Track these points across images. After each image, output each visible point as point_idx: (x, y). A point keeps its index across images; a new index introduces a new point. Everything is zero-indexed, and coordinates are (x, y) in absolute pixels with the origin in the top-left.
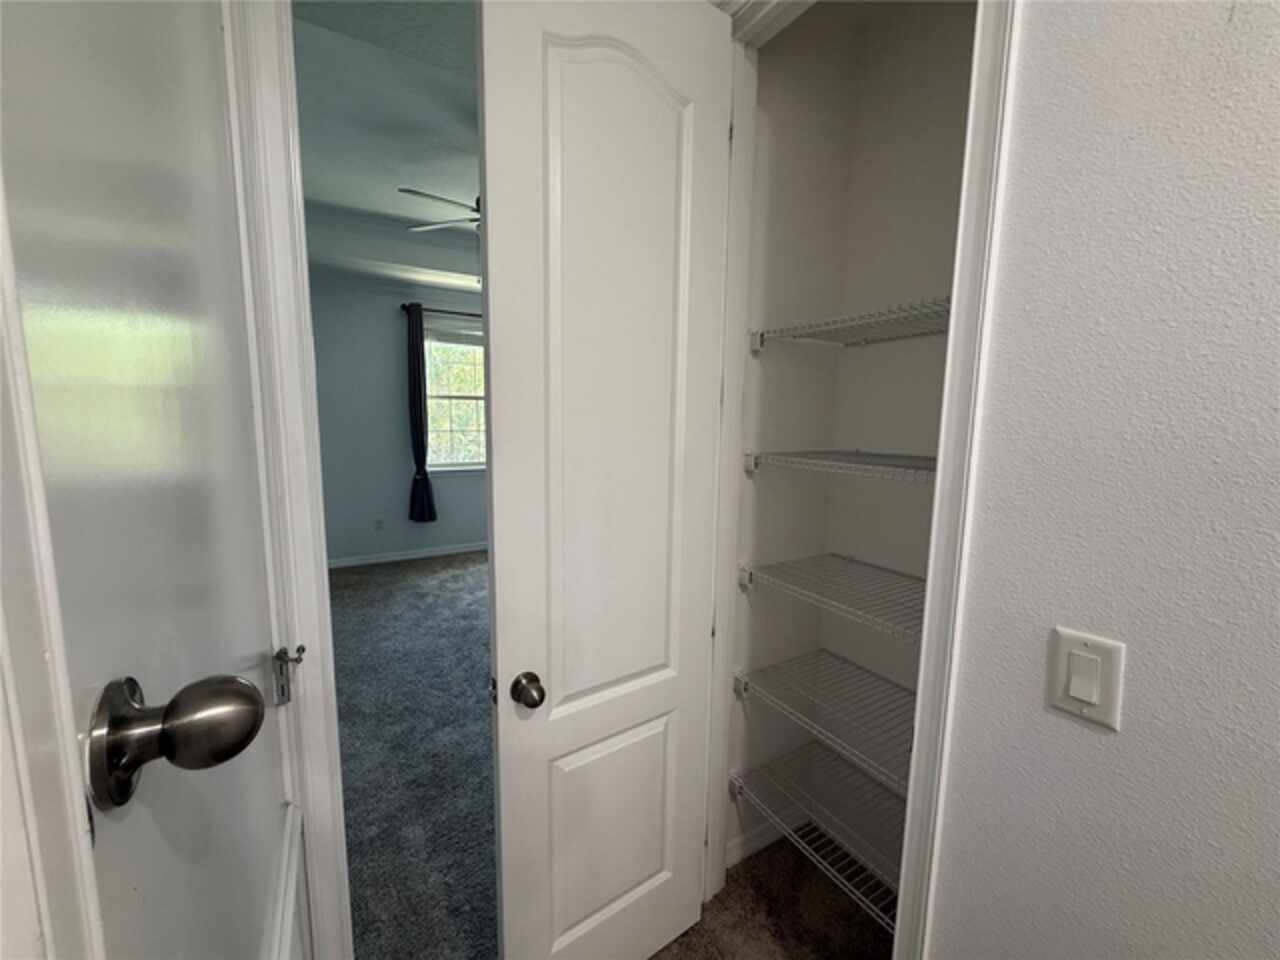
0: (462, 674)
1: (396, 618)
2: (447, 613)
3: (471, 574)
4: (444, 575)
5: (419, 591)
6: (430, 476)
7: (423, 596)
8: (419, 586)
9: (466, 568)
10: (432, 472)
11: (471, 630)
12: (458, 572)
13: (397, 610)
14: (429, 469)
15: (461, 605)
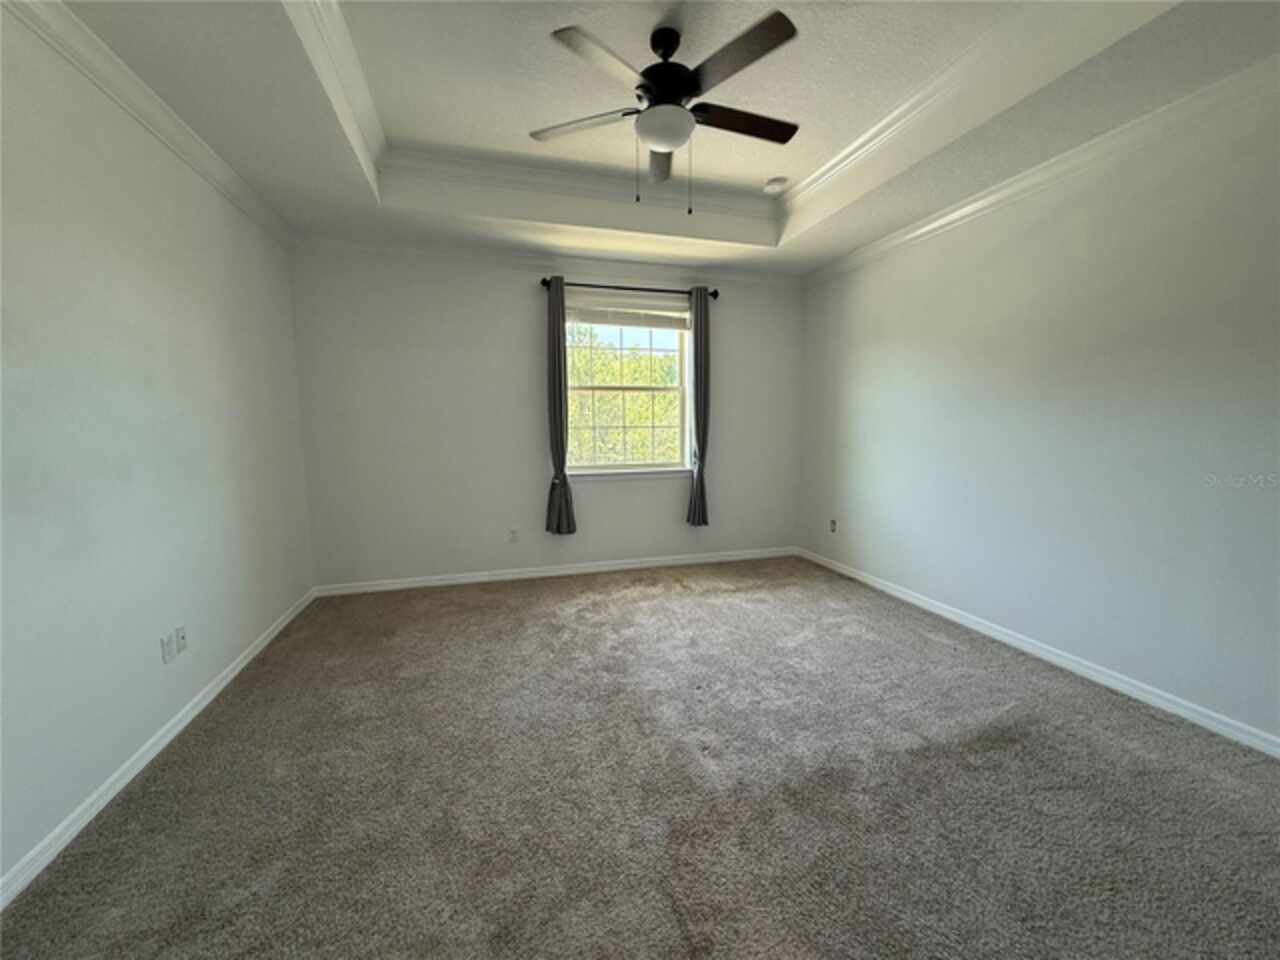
0: (606, 776)
1: (524, 662)
2: (586, 659)
3: (614, 602)
4: (585, 600)
5: (554, 621)
6: (569, 480)
7: (558, 630)
8: (555, 615)
9: (609, 593)
10: (572, 476)
11: (618, 692)
12: (598, 598)
13: (527, 647)
14: (568, 472)
15: (604, 648)
